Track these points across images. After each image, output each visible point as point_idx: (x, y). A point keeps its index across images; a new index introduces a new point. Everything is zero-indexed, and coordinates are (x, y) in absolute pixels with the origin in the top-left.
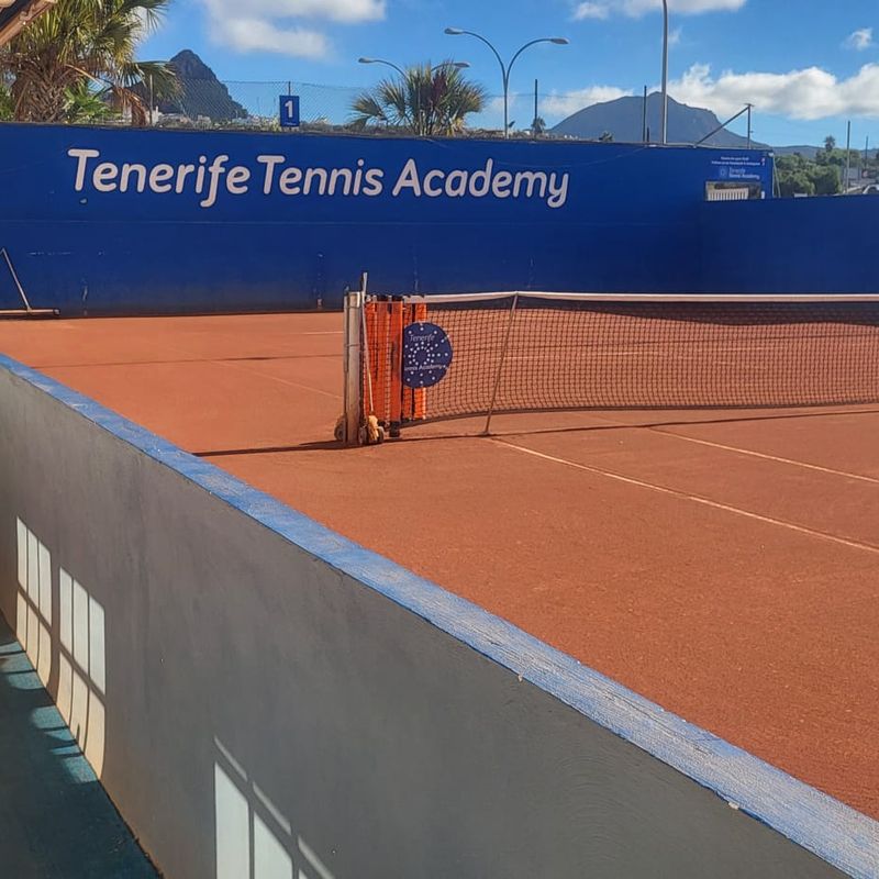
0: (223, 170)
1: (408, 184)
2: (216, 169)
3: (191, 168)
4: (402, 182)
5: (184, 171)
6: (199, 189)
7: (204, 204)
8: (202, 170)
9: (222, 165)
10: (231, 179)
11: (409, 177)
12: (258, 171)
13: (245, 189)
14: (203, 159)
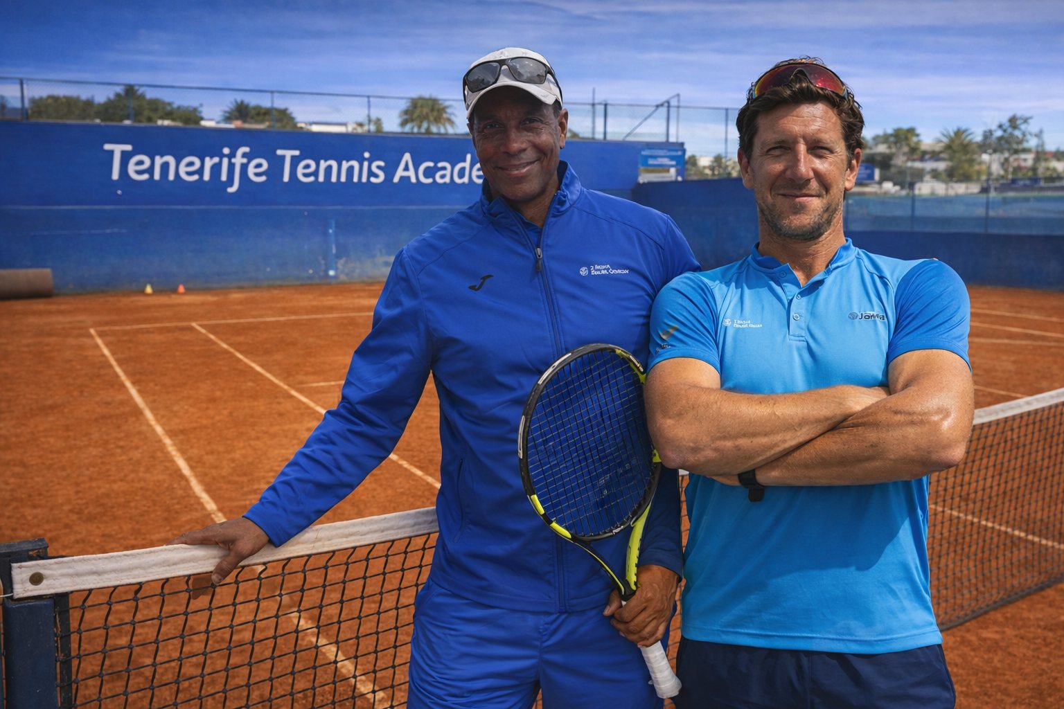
0: (245, 160)
1: (406, 174)
2: (238, 160)
3: (216, 160)
4: (400, 172)
5: (209, 163)
6: (224, 178)
7: (231, 190)
8: (225, 161)
9: (244, 155)
10: (251, 171)
11: (406, 169)
12: (276, 163)
13: (263, 178)
14: (226, 151)
